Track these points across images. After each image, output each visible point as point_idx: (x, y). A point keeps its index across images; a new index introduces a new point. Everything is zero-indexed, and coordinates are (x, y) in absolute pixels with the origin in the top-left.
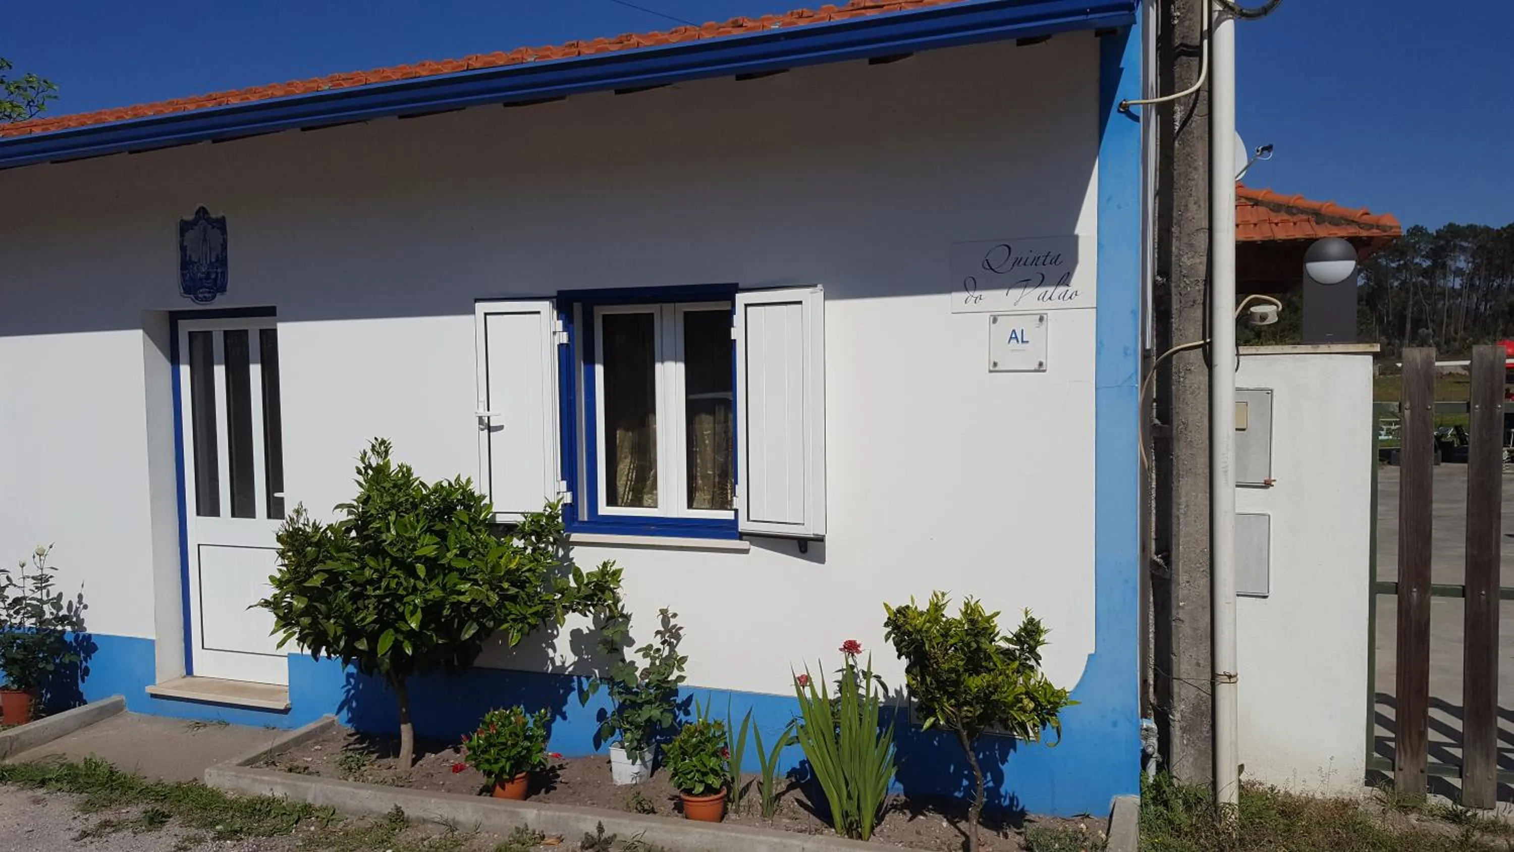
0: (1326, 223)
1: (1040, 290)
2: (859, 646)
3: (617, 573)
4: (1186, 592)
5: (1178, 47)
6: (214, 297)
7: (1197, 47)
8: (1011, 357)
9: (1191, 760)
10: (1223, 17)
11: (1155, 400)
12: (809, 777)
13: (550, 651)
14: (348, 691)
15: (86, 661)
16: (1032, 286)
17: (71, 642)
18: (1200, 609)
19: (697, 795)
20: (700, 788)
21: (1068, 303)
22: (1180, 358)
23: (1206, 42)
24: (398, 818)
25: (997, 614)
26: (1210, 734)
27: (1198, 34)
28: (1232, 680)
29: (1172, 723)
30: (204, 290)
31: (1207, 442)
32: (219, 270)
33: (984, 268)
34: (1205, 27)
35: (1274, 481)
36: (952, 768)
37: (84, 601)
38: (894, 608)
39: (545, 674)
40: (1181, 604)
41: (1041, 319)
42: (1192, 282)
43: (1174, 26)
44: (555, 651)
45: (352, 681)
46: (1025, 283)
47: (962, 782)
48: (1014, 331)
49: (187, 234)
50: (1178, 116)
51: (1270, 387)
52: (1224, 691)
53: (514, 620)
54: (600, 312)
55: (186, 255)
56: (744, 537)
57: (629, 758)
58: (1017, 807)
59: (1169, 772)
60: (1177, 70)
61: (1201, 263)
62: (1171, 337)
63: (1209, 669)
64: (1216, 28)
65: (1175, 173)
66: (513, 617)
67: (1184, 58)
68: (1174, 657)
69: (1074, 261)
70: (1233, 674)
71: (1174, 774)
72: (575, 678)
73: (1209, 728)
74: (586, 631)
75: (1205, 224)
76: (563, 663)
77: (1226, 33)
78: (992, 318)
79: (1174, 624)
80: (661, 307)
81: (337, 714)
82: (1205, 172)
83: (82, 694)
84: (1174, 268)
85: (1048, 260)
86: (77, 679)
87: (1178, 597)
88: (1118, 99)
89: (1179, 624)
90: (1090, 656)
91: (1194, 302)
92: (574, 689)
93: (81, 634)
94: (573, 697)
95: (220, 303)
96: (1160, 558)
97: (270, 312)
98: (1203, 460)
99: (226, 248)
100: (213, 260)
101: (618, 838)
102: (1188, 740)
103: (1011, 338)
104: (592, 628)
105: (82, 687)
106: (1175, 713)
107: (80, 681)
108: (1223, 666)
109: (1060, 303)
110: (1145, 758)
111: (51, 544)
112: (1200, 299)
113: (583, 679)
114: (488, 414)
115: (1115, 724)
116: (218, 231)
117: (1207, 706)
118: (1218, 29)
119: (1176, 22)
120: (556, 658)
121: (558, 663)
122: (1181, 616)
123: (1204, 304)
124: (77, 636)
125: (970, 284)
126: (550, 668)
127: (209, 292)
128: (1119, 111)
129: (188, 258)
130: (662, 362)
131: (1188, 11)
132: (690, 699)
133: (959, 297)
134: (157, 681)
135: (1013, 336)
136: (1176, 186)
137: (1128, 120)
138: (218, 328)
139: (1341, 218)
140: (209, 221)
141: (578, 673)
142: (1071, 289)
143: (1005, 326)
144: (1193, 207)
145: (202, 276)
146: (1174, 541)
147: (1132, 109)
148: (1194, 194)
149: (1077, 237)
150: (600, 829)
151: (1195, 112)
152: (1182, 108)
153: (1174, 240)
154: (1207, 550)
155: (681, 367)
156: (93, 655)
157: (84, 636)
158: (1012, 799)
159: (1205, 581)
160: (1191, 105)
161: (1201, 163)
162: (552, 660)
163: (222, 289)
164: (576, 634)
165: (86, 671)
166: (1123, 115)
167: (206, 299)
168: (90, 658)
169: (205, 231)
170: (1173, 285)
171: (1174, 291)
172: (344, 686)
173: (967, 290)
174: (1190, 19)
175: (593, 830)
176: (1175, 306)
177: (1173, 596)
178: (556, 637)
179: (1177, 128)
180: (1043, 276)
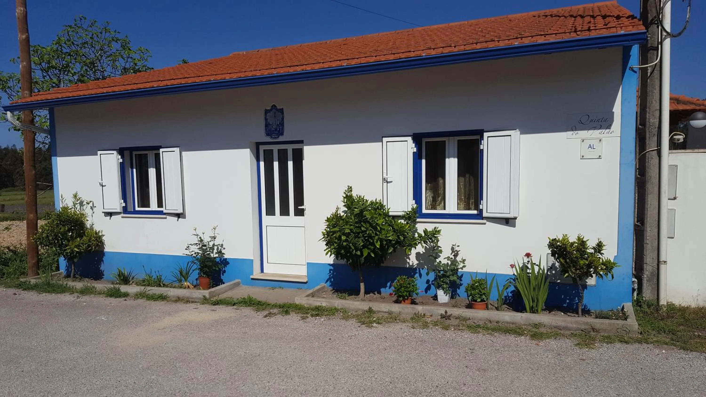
0: (681, 104)
1: (600, 131)
2: (531, 254)
3: (439, 231)
4: (649, 234)
5: (650, 47)
6: (279, 137)
7: (655, 47)
8: (589, 153)
9: (650, 291)
10: (667, 37)
11: (638, 169)
12: (508, 301)
13: (408, 260)
14: (330, 275)
15: (224, 268)
16: (596, 129)
17: (218, 262)
18: (654, 240)
19: (478, 302)
20: (479, 300)
21: (611, 135)
22: (649, 154)
23: (660, 46)
24: (370, 310)
25: (588, 240)
26: (657, 282)
27: (657, 43)
28: (666, 263)
29: (643, 279)
30: (275, 134)
31: (658, 182)
32: (281, 127)
33: (579, 123)
34: (660, 40)
35: (677, 197)
36: (563, 296)
37: (224, 246)
38: (551, 239)
39: (406, 268)
40: (648, 238)
41: (600, 141)
42: (653, 128)
43: (648, 40)
44: (410, 260)
45: (332, 272)
46: (595, 128)
47: (566, 301)
48: (590, 145)
49: (268, 114)
50: (649, 71)
51: (676, 164)
52: (662, 267)
53: (408, 246)
54: (424, 140)
55: (267, 122)
56: (484, 219)
57: (444, 294)
58: (587, 308)
59: (641, 295)
60: (649, 55)
61: (657, 121)
62: (646, 147)
63: (657, 260)
64: (664, 41)
65: (648, 90)
66: (407, 245)
67: (652, 51)
68: (644, 256)
69: (612, 121)
70: (666, 261)
71: (644, 296)
72: (418, 269)
73: (656, 280)
74: (422, 253)
75: (658, 108)
76: (413, 264)
77: (667, 43)
78: (582, 140)
79: (645, 245)
80: (449, 138)
81: (326, 283)
82: (658, 90)
83: (222, 280)
84: (647, 123)
85: (603, 120)
86: (220, 274)
87: (646, 236)
88: (629, 65)
89: (646, 245)
90: (615, 256)
91: (654, 134)
92: (417, 273)
93: (222, 258)
94: (417, 275)
95: (281, 139)
96: (640, 223)
97: (301, 142)
98: (657, 189)
99: (283, 119)
100: (278, 124)
101: (453, 315)
102: (649, 284)
103: (589, 147)
104: (424, 251)
105: (222, 277)
106: (645, 275)
107: (222, 275)
108: (662, 258)
109: (608, 135)
110: (634, 290)
111: (217, 225)
112: (656, 134)
113: (421, 269)
114: (387, 177)
115: (624, 279)
116: (281, 114)
117: (655, 273)
118: (665, 41)
119: (649, 38)
120: (410, 263)
121: (411, 264)
122: (648, 242)
123: (658, 135)
124: (221, 259)
125: (574, 128)
126: (408, 266)
127: (277, 135)
128: (629, 69)
129: (268, 123)
130: (449, 158)
131: (653, 35)
132: (462, 276)
133: (569, 134)
134: (254, 274)
135: (590, 147)
136: (648, 95)
137: (633, 73)
138: (275, 148)
139: (688, 102)
140: (277, 110)
141: (419, 267)
142: (611, 130)
143: (587, 143)
144: (654, 102)
145: (274, 129)
146: (646, 216)
147: (634, 69)
148: (654, 98)
149: (613, 112)
150: (446, 312)
151: (655, 69)
152: (651, 68)
153: (647, 113)
154: (657, 220)
155: (456, 160)
156: (227, 266)
157: (224, 259)
158: (585, 306)
159: (656, 230)
160: (654, 67)
161: (657, 87)
162: (409, 263)
163: (282, 134)
164: (418, 254)
165: (225, 272)
166: (631, 71)
167: (275, 138)
168: (226, 267)
169: (275, 113)
170: (647, 129)
171: (647, 131)
172: (328, 274)
173: (573, 131)
174: (654, 38)
175: (444, 313)
176: (647, 136)
177: (645, 235)
178: (410, 255)
179: (649, 75)
180: (601, 126)
